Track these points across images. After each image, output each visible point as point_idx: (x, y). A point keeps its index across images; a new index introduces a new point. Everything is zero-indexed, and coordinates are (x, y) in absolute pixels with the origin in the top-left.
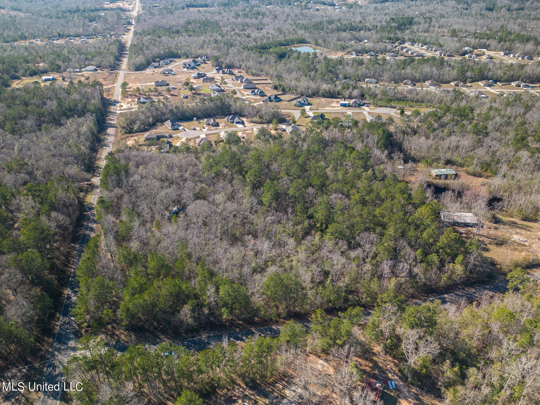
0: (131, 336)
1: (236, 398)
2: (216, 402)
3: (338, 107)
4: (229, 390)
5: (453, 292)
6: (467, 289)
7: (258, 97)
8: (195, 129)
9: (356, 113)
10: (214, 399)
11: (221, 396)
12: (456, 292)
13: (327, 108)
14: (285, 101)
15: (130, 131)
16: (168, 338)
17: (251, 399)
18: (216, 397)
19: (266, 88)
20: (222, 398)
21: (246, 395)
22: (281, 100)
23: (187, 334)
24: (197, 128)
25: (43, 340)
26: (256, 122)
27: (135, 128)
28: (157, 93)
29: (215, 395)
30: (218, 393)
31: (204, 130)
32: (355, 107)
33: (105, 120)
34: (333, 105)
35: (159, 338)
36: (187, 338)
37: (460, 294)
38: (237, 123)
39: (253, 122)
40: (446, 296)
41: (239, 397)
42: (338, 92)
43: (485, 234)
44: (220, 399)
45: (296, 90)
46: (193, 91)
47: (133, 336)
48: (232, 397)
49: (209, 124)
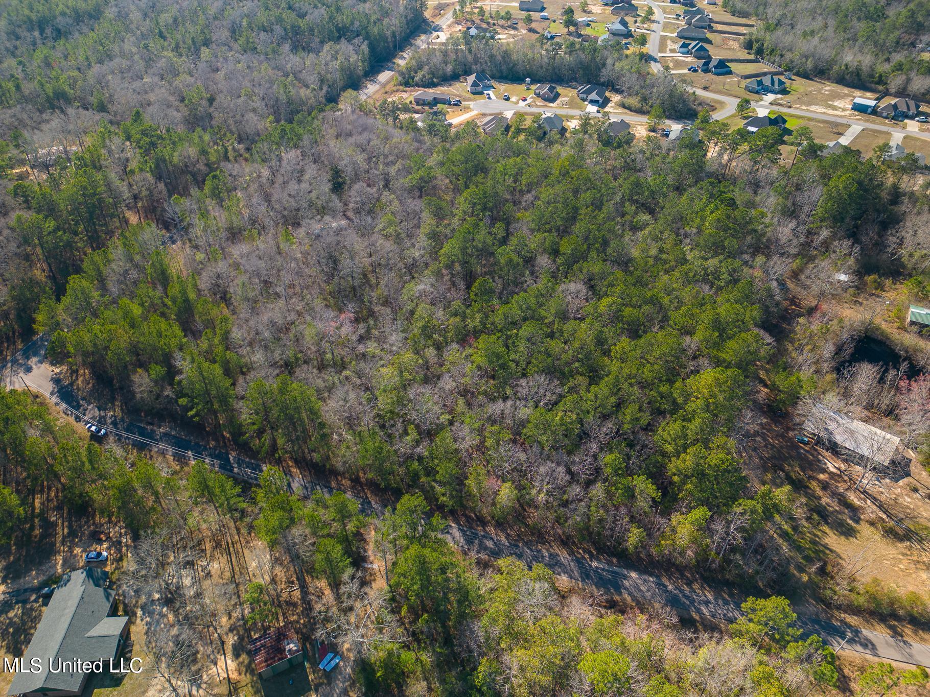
0: (88, 384)
1: (104, 538)
2: (81, 527)
3: (844, 110)
4: (110, 522)
5: (657, 577)
6: (696, 586)
7: (690, 59)
8: (507, 99)
9: (872, 130)
10: (83, 523)
11: (94, 524)
12: (665, 580)
13: (813, 108)
14: (738, 75)
15: (407, 82)
16: (122, 409)
17: (120, 551)
18: (88, 521)
19: (731, 43)
20: (92, 527)
21: (120, 543)
22: (730, 73)
23: (146, 416)
24: (513, 99)
25: (14, 343)
26: (629, 108)
27: (416, 79)
28: (509, 23)
29: (88, 518)
30: (93, 518)
31: (522, 104)
32: (886, 118)
33: (394, 57)
34: (836, 104)
35: (113, 404)
36: (141, 421)
37: (670, 587)
38: (593, 102)
39: (623, 106)
40: (634, 575)
41: (108, 538)
42: (881, 76)
43: (883, 498)
44: (89, 527)
45: (782, 56)
46: (572, 28)
47: (90, 386)
48: (102, 533)
49: (538, 95)
